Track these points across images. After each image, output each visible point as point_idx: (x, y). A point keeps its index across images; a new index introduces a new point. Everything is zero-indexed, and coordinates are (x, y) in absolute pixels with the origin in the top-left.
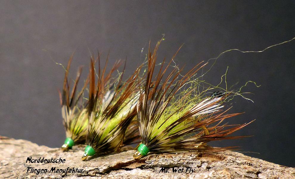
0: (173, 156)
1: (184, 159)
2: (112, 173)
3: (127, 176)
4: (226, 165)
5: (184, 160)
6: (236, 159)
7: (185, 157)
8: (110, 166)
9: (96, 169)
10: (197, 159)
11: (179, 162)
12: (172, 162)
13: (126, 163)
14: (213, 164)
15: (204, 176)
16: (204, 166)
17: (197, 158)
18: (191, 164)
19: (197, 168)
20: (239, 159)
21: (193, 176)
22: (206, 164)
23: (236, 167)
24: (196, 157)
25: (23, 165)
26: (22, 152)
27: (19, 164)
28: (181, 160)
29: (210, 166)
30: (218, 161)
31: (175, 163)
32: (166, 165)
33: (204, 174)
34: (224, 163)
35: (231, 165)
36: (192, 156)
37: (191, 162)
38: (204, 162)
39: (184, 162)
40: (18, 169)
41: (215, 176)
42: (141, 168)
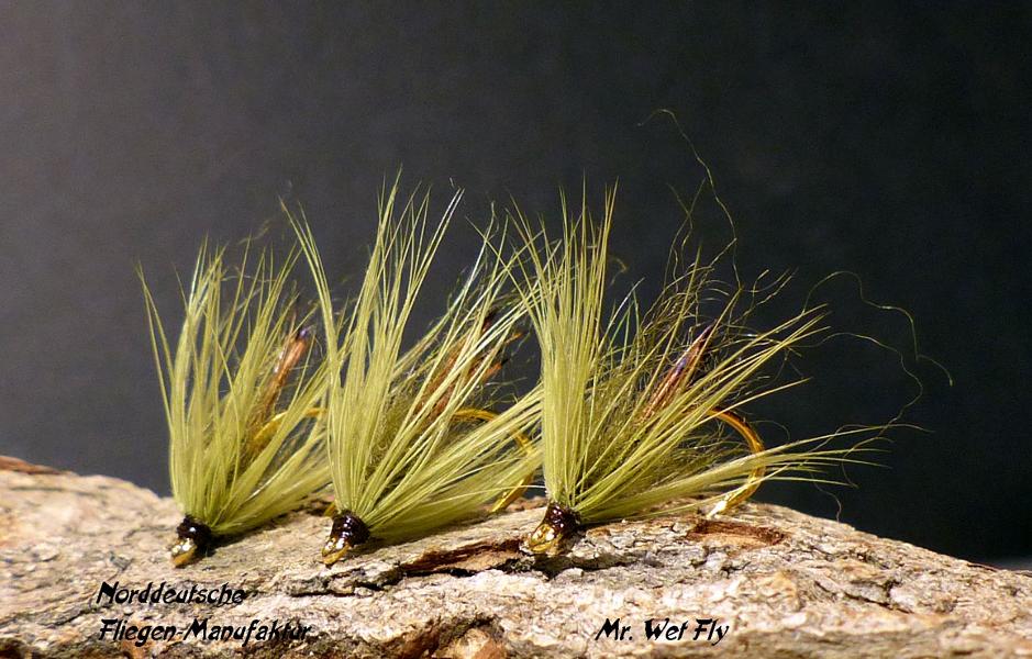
0: (611, 530)
1: (647, 538)
2: (409, 586)
3: (457, 593)
4: (788, 560)
5: (646, 541)
6: (821, 542)
7: (651, 532)
8: (402, 562)
9: (355, 570)
10: (694, 538)
11: (631, 550)
12: (608, 549)
13: (457, 552)
14: (745, 556)
15: (712, 594)
16: (714, 563)
17: (694, 535)
18: (671, 557)
19: (692, 569)
20: (829, 541)
21: (677, 593)
22: (722, 556)
23: (820, 567)
24: (688, 532)
25: (108, 560)
26: (103, 516)
27: (95, 555)
28: (638, 544)
29: (735, 563)
30: (760, 547)
31: (616, 551)
32: (587, 558)
33: (712, 588)
34: (781, 553)
35: (803, 559)
36: (675, 528)
37: (672, 548)
38: (714, 550)
39: (647, 548)
40: (93, 574)
41: (746, 592)
42: (506, 568)
